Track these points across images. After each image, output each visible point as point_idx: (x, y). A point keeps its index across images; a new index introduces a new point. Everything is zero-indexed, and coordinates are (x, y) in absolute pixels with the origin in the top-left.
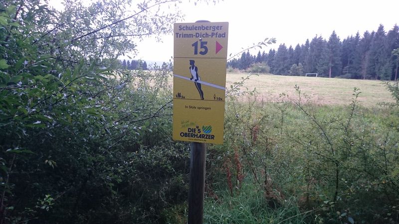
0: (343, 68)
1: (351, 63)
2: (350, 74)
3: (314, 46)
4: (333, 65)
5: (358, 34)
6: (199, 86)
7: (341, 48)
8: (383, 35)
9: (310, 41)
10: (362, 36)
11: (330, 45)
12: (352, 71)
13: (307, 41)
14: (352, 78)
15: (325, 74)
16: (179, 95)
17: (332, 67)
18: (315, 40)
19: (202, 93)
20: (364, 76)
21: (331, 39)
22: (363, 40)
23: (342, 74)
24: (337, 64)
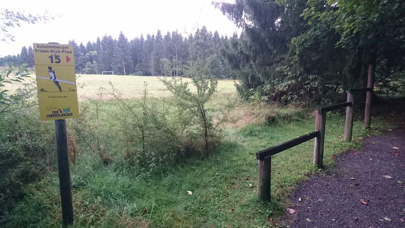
0: (135, 66)
1: (141, 62)
2: (141, 72)
3: (105, 44)
4: (126, 64)
5: (142, 36)
6: (57, 83)
7: (130, 47)
8: (161, 39)
9: (101, 39)
10: (145, 39)
11: (120, 45)
12: (143, 69)
13: (98, 39)
14: (143, 75)
15: (120, 72)
16: (42, 90)
17: (125, 65)
18: (105, 38)
19: (60, 87)
20: (153, 73)
21: (120, 39)
22: (147, 41)
23: (135, 72)
24: (129, 63)
